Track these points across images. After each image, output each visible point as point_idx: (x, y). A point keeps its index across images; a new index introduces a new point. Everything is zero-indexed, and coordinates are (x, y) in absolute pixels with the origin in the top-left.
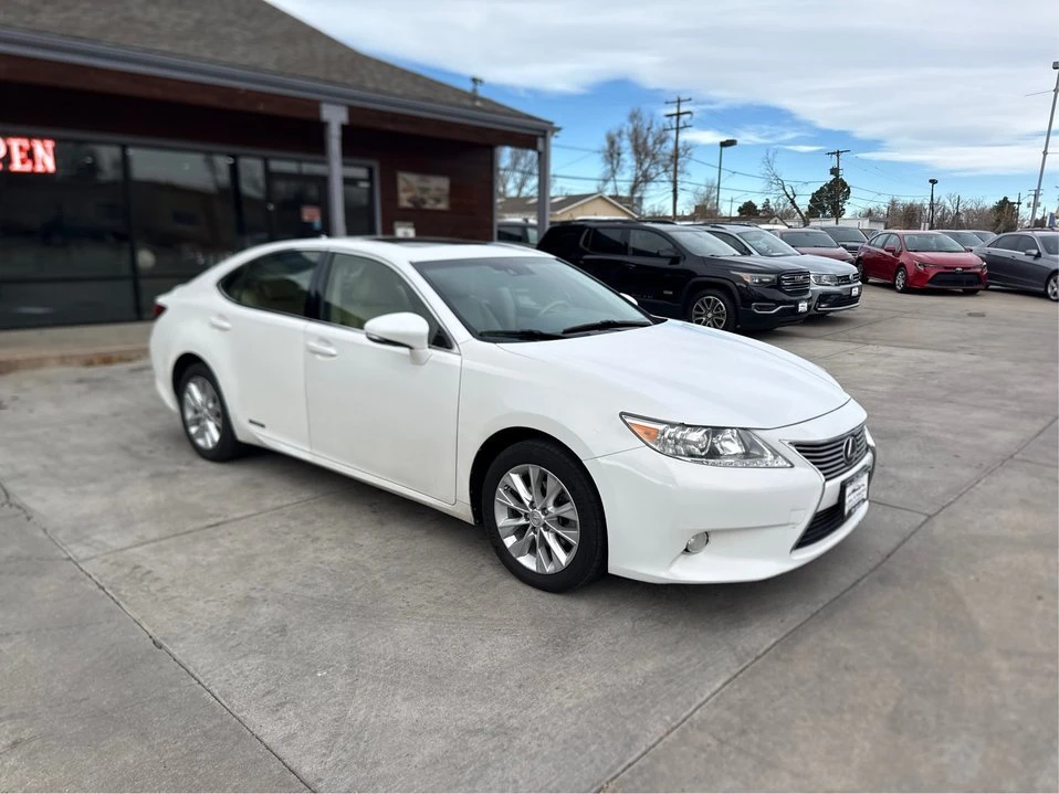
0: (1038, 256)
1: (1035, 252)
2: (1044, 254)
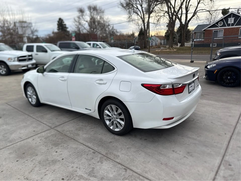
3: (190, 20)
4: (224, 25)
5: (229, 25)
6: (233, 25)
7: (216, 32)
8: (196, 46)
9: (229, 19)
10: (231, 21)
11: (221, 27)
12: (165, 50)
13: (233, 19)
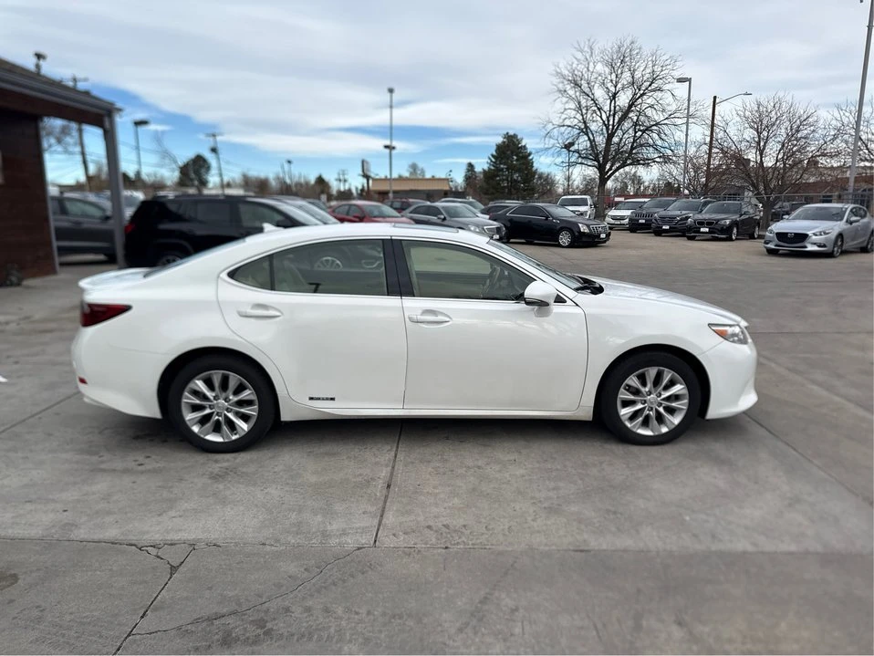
0: (444, 219)
1: (442, 217)
2: (448, 218)
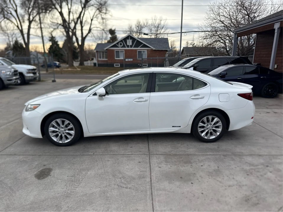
3: (86, 36)
4: (124, 46)
5: (128, 46)
6: (131, 46)
7: (118, 52)
8: (100, 65)
9: (128, 41)
10: (129, 43)
11: (121, 47)
12: (66, 70)
13: (131, 41)
